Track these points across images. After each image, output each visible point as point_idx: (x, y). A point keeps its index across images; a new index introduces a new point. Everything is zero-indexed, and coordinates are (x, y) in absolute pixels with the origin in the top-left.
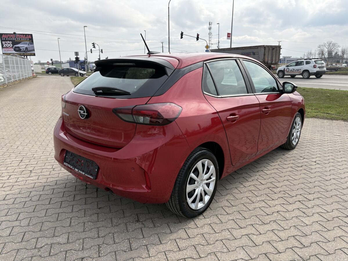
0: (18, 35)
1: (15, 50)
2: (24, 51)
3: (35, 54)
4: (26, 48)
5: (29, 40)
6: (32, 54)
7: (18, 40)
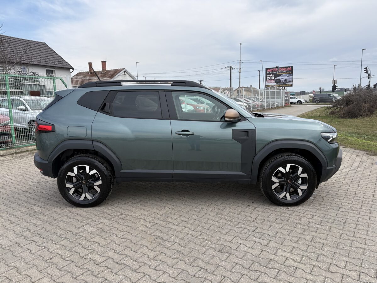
0: (280, 69)
1: (276, 82)
2: (283, 83)
3: (292, 85)
4: (286, 80)
5: (289, 72)
6: (290, 85)
7: (280, 73)
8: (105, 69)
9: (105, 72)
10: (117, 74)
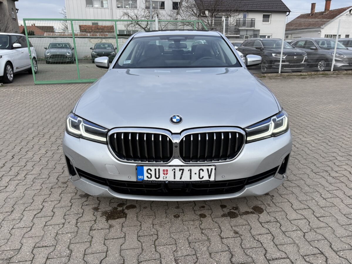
8: (328, 10)
9: (327, 12)
10: (340, 14)
